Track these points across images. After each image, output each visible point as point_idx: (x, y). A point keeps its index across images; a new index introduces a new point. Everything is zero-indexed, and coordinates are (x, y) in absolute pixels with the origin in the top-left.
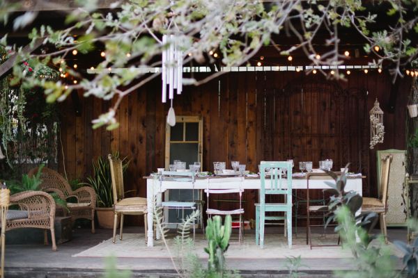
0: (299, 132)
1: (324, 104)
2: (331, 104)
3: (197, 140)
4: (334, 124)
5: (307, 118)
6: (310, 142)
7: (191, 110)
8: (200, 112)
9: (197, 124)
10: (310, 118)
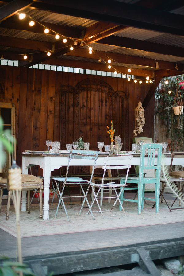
0: (84, 121)
1: (102, 101)
2: (106, 102)
3: (11, 124)
4: (107, 117)
5: (90, 111)
6: (91, 129)
7: (4, 98)
8: (11, 100)
9: (9, 110)
10: (92, 111)
